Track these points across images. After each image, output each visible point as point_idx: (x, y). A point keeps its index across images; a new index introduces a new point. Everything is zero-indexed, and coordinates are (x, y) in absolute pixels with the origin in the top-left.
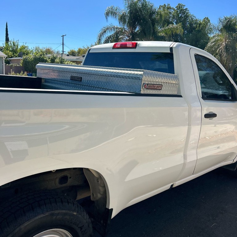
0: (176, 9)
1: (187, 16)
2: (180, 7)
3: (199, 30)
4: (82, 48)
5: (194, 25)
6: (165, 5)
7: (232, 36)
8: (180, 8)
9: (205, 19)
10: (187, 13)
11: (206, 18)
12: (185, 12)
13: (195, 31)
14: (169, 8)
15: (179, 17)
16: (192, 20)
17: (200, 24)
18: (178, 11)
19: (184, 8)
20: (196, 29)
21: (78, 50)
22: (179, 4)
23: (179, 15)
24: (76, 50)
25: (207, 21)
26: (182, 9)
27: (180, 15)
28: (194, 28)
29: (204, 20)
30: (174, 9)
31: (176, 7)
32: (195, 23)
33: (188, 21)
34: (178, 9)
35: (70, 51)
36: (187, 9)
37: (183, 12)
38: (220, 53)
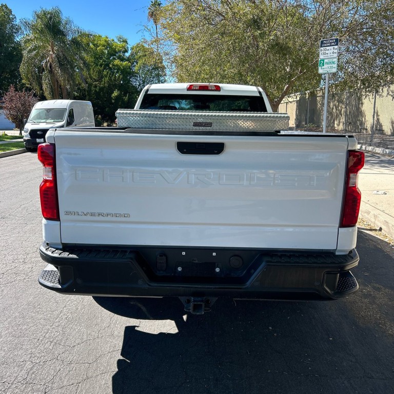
25: (6, 10)
38: (49, 69)
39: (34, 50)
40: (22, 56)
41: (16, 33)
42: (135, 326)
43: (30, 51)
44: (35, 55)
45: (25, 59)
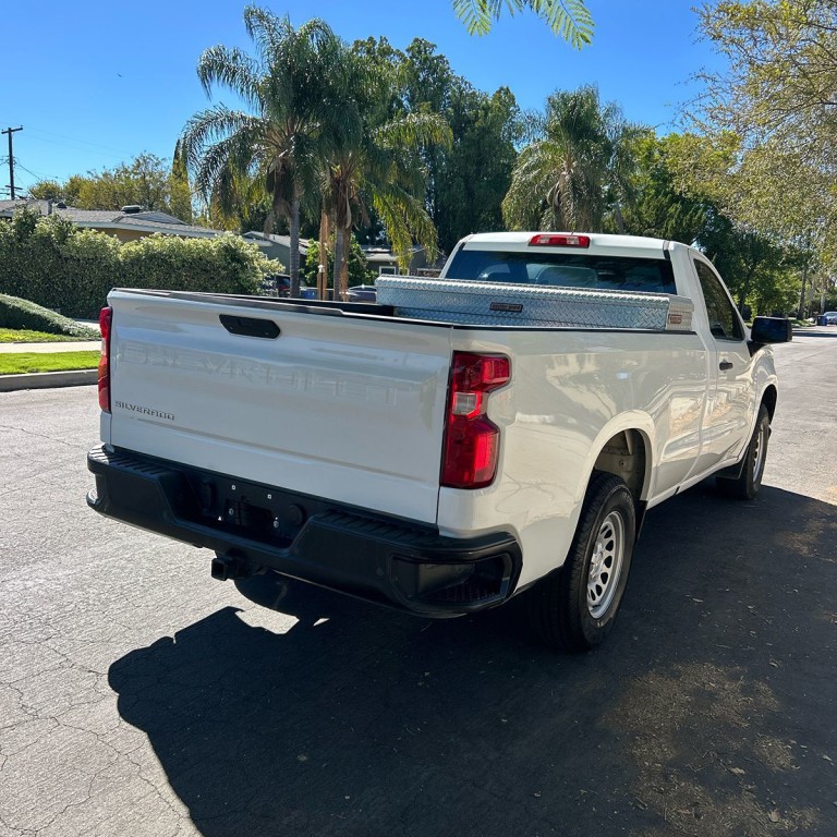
0: (406, 54)
1: (444, 82)
2: (419, 48)
3: (484, 129)
4: (86, 177)
5: (469, 112)
6: (371, 39)
7: (588, 151)
8: (420, 52)
9: (499, 92)
10: (443, 71)
11: (502, 89)
12: (437, 65)
13: (473, 131)
14: (386, 52)
15: (418, 83)
16: (461, 93)
17: (487, 109)
18: (414, 63)
19: (434, 55)
20: (476, 125)
21: (68, 181)
22: (416, 40)
23: (419, 76)
24: (62, 182)
25: (506, 98)
26: (427, 58)
27: (422, 76)
28: (469, 122)
29: (497, 97)
30: (401, 55)
31: (408, 51)
32: (471, 106)
33: (448, 98)
34: (413, 56)
35: (37, 188)
36: (441, 57)
37: (430, 68)
38: (557, 203)
39: (534, 167)
40: (511, 179)
41: (516, 138)
42: (238, 610)
43: (528, 170)
44: (535, 177)
45: (514, 186)
